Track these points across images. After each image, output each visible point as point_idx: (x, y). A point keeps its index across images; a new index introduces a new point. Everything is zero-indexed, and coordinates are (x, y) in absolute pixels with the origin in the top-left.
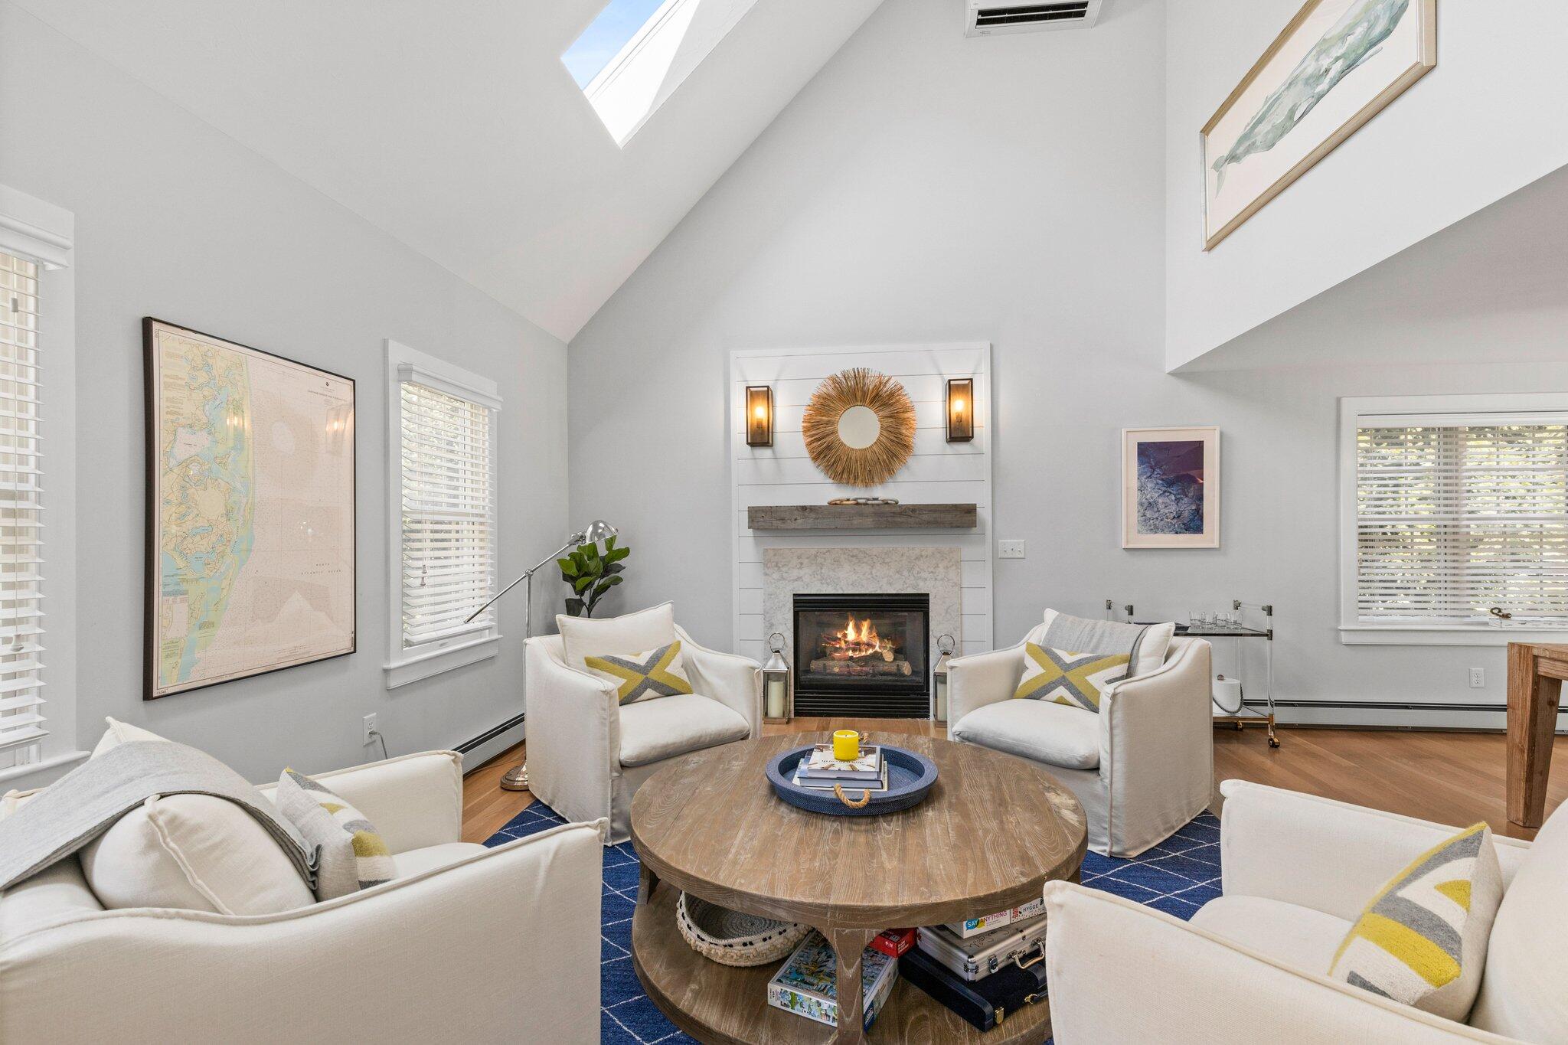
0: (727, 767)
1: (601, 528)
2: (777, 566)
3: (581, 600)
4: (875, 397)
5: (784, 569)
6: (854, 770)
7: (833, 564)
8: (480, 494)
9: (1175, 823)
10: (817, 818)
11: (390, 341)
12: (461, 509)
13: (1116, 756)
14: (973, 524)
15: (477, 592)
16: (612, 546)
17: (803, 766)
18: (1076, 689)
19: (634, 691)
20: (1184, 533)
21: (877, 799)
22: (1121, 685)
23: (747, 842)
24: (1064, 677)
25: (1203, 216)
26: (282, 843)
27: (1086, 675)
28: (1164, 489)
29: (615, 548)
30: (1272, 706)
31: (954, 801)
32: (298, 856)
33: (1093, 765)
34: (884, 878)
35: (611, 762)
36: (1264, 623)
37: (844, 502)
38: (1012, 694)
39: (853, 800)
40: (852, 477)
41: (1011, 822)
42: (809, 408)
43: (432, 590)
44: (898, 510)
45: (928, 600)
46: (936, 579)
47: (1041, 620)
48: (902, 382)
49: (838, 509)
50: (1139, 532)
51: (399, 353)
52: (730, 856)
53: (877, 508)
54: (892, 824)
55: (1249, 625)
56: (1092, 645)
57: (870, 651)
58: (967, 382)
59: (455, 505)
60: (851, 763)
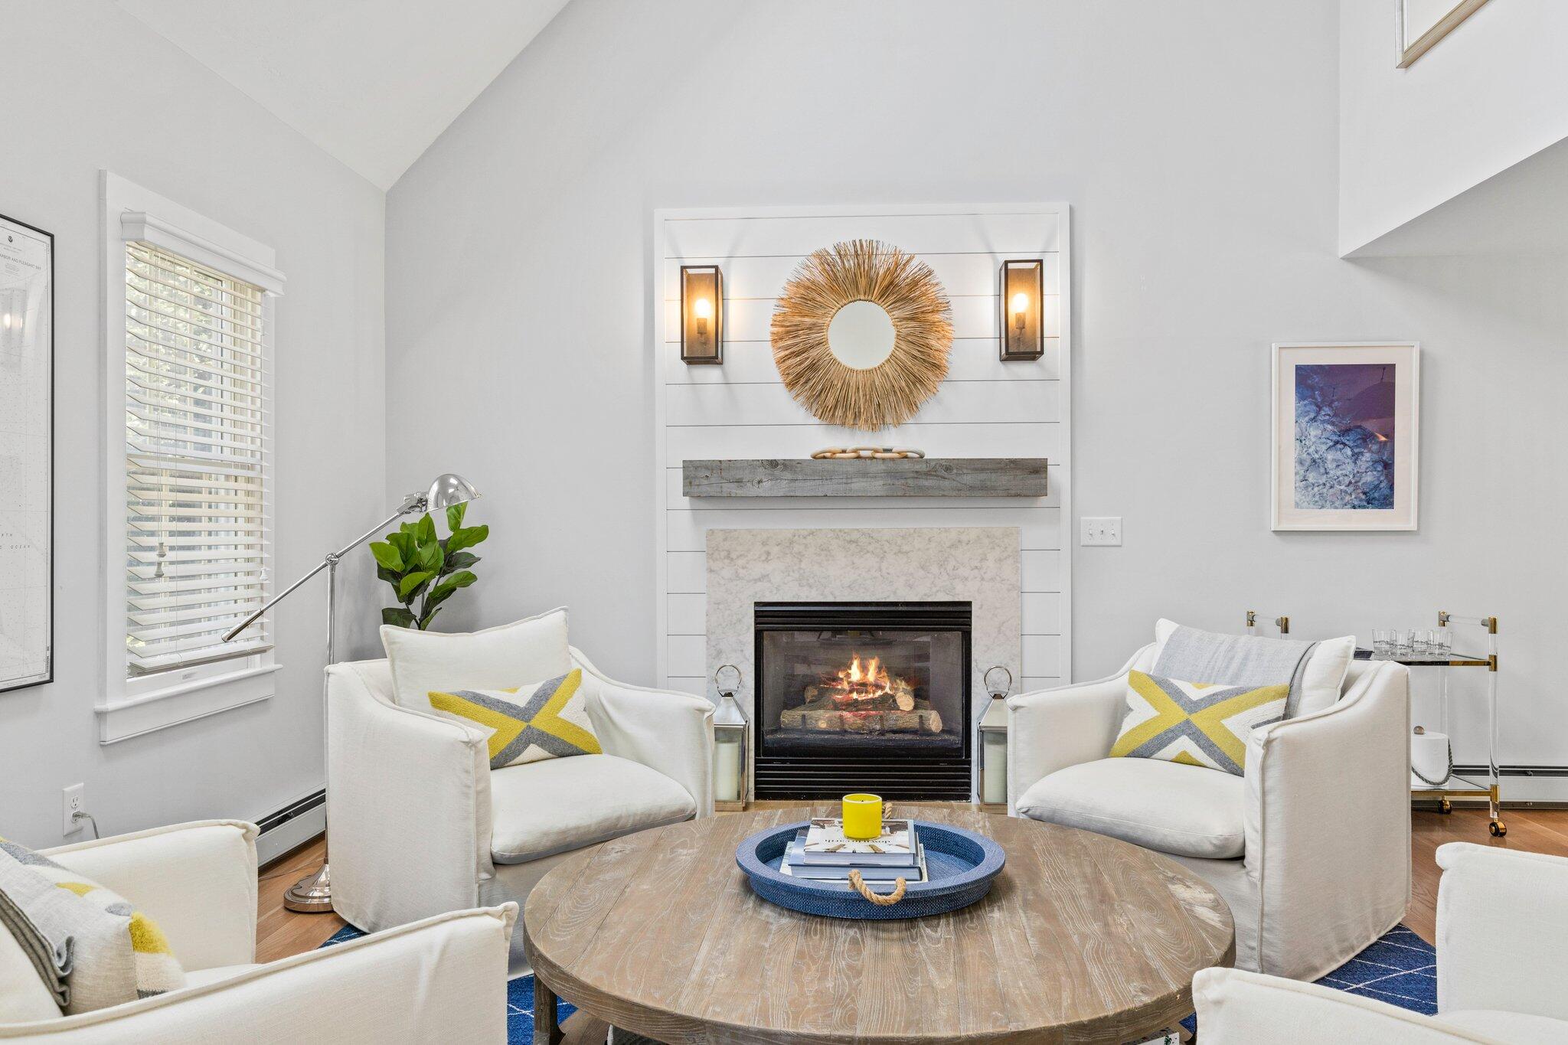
0: (669, 856)
1: (452, 486)
2: (728, 557)
3: (408, 611)
4: (887, 287)
5: (740, 562)
6: (877, 853)
7: (819, 555)
8: (247, 431)
9: (1355, 942)
10: (821, 924)
11: (108, 173)
12: (215, 453)
13: (1270, 837)
14: (1041, 491)
15: (242, 593)
16: (458, 523)
17: (793, 850)
18: (1208, 740)
19: (509, 747)
20: (1364, 507)
21: (915, 893)
22: (1278, 727)
23: (717, 957)
24: (1188, 722)
25: (1398, 13)
26: (16, 930)
27: (1223, 717)
28: (1335, 438)
29: (463, 526)
30: (1495, 774)
31: (1030, 897)
32: (41, 952)
33: (1233, 852)
34: (936, 1000)
35: (478, 856)
36: (1484, 646)
37: (838, 455)
38: (1107, 751)
39: (880, 894)
40: (850, 415)
41: (1121, 924)
42: (782, 303)
43: (173, 586)
44: (922, 467)
45: (970, 612)
46: (983, 579)
47: (1151, 638)
48: (931, 263)
49: (827, 465)
50: (1297, 505)
51: (121, 196)
52: (694, 976)
53: (891, 464)
54: (939, 929)
55: (1460, 650)
56: (1230, 673)
57: (879, 693)
58: (1032, 265)
59: (206, 447)
60: (871, 843)
